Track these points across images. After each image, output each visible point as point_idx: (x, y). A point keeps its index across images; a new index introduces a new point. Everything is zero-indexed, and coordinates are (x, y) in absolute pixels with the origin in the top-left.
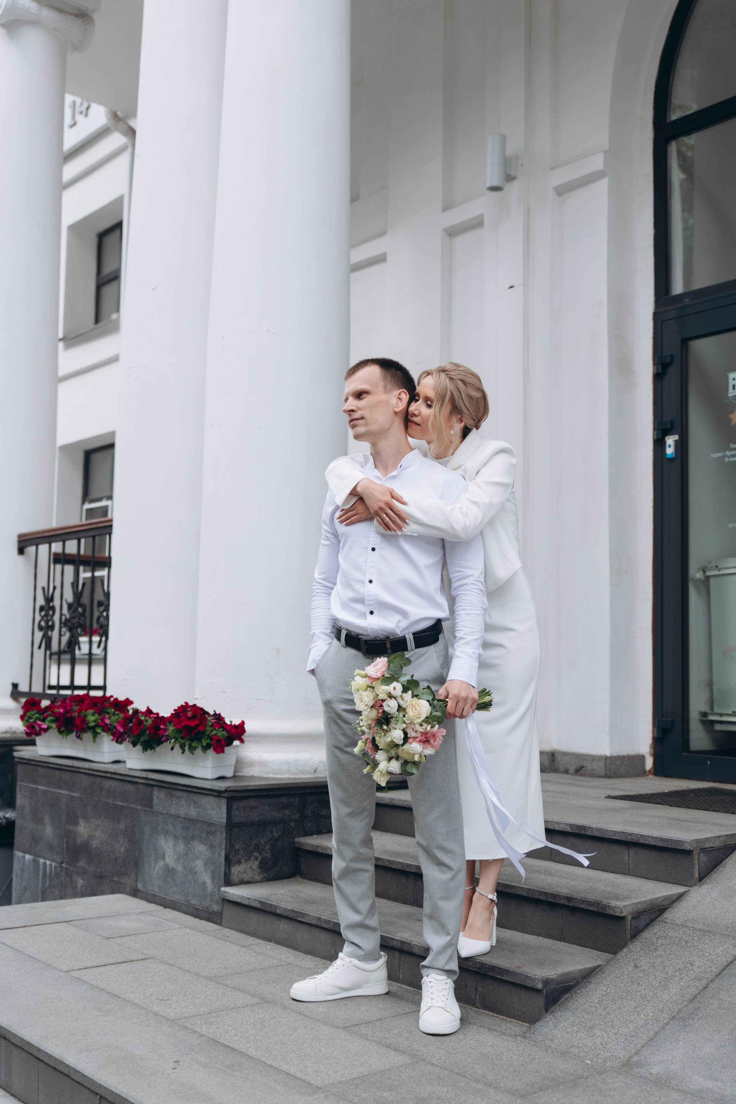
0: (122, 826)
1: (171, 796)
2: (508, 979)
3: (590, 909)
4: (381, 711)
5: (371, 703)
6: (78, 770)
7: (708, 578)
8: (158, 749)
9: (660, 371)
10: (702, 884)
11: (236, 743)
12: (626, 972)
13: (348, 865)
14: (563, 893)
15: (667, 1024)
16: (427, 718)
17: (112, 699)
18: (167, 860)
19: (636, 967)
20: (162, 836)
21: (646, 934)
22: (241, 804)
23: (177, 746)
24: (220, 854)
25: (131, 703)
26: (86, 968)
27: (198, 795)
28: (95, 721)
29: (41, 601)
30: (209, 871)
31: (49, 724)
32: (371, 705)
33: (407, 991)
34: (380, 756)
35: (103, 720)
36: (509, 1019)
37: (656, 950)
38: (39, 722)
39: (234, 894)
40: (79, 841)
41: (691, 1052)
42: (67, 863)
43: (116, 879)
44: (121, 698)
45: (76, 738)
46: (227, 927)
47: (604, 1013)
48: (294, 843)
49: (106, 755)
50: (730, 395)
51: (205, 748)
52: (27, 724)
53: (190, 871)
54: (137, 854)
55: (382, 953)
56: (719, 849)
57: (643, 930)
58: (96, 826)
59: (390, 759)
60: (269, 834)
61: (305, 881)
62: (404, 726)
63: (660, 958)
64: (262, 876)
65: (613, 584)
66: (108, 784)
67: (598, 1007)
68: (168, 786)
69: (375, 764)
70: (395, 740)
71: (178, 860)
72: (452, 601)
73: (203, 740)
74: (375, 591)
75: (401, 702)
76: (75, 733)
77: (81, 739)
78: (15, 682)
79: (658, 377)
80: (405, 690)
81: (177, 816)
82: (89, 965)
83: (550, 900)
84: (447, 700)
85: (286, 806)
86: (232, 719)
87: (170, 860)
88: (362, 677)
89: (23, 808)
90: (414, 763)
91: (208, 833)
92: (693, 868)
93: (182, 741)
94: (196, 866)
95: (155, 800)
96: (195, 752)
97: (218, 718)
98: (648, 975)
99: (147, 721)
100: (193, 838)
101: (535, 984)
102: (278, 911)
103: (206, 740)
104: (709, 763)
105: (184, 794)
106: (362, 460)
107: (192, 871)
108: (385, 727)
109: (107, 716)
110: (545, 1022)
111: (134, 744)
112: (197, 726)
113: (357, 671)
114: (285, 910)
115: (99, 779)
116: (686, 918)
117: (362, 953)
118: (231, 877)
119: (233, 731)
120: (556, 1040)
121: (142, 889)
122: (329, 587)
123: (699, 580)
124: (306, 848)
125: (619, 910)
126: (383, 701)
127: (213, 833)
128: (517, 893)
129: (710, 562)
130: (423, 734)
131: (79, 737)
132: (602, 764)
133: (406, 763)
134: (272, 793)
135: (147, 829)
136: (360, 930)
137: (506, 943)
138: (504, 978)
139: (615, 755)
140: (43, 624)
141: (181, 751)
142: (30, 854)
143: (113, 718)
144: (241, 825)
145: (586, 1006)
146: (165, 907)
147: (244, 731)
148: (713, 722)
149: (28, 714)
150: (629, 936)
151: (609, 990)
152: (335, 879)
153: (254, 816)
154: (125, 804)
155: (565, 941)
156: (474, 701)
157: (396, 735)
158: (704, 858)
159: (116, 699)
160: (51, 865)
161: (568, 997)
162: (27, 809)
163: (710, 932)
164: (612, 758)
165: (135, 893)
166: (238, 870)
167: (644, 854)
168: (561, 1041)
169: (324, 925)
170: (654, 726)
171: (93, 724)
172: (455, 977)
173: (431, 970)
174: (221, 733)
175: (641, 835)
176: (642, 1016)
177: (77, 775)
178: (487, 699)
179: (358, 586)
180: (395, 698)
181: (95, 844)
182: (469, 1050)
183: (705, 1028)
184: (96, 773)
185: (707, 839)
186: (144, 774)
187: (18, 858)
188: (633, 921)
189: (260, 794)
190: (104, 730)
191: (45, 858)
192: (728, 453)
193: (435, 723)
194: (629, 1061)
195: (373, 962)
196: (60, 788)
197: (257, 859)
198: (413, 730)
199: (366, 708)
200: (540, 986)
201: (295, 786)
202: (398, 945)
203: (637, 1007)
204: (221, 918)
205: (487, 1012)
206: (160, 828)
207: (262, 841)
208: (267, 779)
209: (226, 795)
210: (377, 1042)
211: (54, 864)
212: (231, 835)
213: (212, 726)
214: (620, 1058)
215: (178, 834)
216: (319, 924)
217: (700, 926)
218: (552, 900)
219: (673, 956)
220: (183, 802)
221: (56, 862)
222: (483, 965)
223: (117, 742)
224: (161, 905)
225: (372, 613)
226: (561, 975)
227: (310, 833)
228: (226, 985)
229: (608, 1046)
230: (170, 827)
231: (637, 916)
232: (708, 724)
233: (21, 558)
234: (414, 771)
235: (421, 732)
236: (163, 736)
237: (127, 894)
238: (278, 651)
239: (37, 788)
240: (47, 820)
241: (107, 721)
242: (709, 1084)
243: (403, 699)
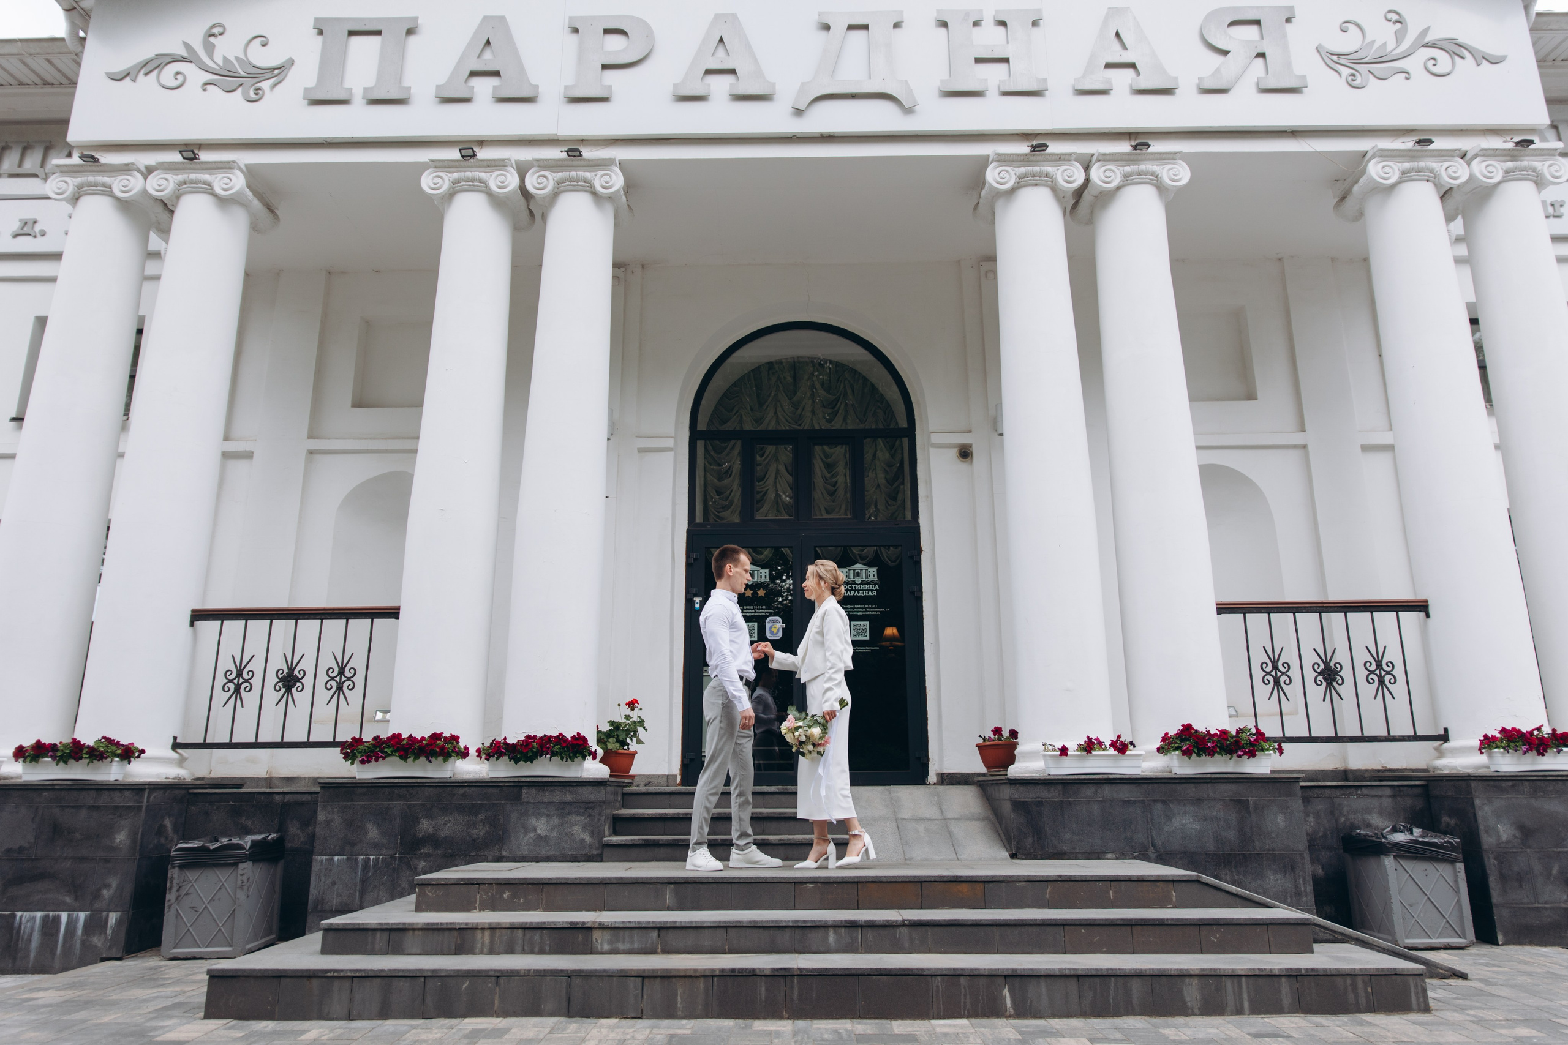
0: (481, 818)
1: (545, 790)
8: (533, 761)
18: (539, 831)
20: (532, 818)
23: (555, 758)
27: (574, 787)
29: (227, 667)
30: (591, 830)
40: (420, 835)
41: (923, 852)
42: (400, 854)
43: (473, 854)
45: (424, 762)
54: (501, 833)
58: (446, 821)
68: (541, 784)
71: (552, 830)
76: (423, 758)
81: (550, 803)
87: (542, 831)
89: (328, 822)
94: (572, 831)
95: (524, 795)
100: (569, 814)
105: (559, 788)
107: (568, 835)
121: (507, 855)
127: (592, 808)
131: (428, 761)
135: (514, 816)
140: (230, 686)
142: (341, 855)
154: (485, 803)
160: (377, 859)
162: (334, 823)
165: (497, 860)
181: (444, 834)
186: (514, 779)
187: (320, 861)
191: (363, 855)
194: (906, 858)
196: (390, 800)
203: (884, 844)
204: (601, 857)
206: (530, 812)
214: (901, 858)
215: (552, 814)
220: (558, 793)
221: (383, 856)
230: (542, 810)
233: (190, 629)
239: (353, 804)
240: (370, 826)
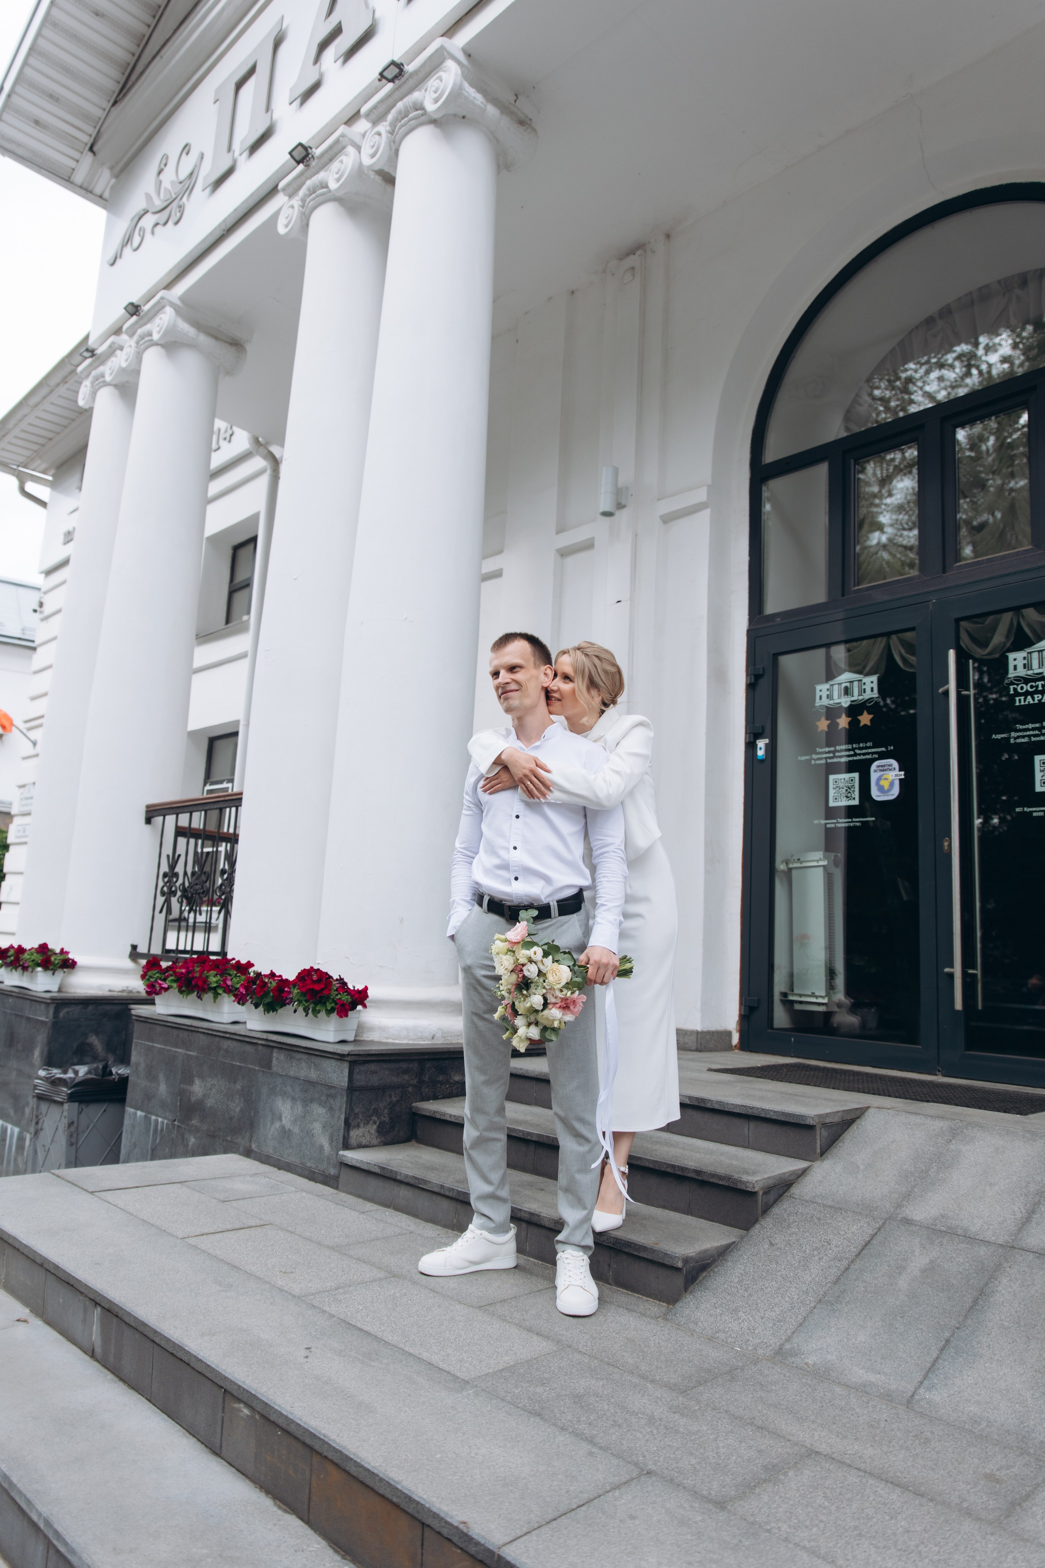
0: (238, 1086)
1: (291, 1058)
2: (645, 1256)
3: (720, 1183)
4: (521, 975)
5: (511, 968)
6: (196, 1029)
7: (790, 870)
8: (280, 1011)
9: (753, 681)
10: (824, 1159)
11: (359, 1007)
12: (762, 1250)
13: (481, 1134)
14: (692, 1166)
15: (815, 1308)
16: (567, 983)
17: (234, 962)
18: (284, 1122)
19: (771, 1244)
20: (280, 1098)
21: (776, 1210)
22: (363, 1068)
23: (301, 1009)
24: (339, 1117)
25: (253, 965)
26: (203, 1235)
27: (319, 1058)
28: (217, 982)
29: (165, 868)
30: (327, 1134)
31: (169, 984)
32: (511, 969)
33: (535, 1264)
34: (519, 1021)
35: (225, 981)
36: (645, 1298)
37: (789, 1226)
38: (160, 982)
39: (352, 1159)
40: (193, 1099)
41: (845, 1340)
42: (179, 1121)
43: (229, 1138)
44: (243, 962)
45: (196, 998)
46: (343, 1191)
47: (746, 1294)
48: (411, 1108)
49: (226, 1016)
50: (817, 705)
51: (329, 1012)
52: (148, 982)
53: (308, 1134)
54: (252, 1114)
55: (512, 1225)
56: (838, 1124)
57: (772, 1206)
58: (212, 1085)
59: (529, 1025)
60: (388, 1099)
61: (421, 1145)
62: (544, 991)
63: (794, 1235)
64: (379, 1140)
65: (707, 872)
66: (226, 1044)
67: (739, 1287)
68: (288, 1048)
69: (515, 1031)
70: (534, 1006)
71: (295, 1122)
72: (593, 869)
73: (328, 1004)
74: (520, 857)
75: (542, 967)
76: (196, 993)
77: (201, 999)
78: (135, 943)
79: (751, 687)
80: (546, 954)
81: (297, 1078)
82: (206, 1231)
83: (678, 1173)
84: (588, 966)
85: (406, 1072)
86: (355, 984)
87: (287, 1121)
88: (502, 941)
89: (137, 1065)
90: (554, 1029)
91: (328, 1096)
92: (815, 1143)
93: (306, 1005)
94: (313, 1129)
95: (274, 1062)
96: (318, 1015)
97: (342, 982)
98: (786, 1253)
99: (271, 983)
100: (312, 1100)
101: (675, 1262)
102: (398, 1177)
103: (331, 1003)
104: (793, 1039)
105: (305, 1057)
106: (504, 733)
107: (309, 1134)
108: (525, 992)
109: (229, 977)
110: (686, 1303)
111: (257, 1006)
112: (322, 990)
113: (497, 936)
114: (407, 1176)
115: (217, 1039)
116: (814, 1194)
117: (493, 1225)
118: (349, 1141)
119: (357, 996)
120: (700, 1323)
121: (256, 1150)
122: (471, 853)
123: (783, 871)
124: (424, 1114)
125: (751, 1185)
126: (523, 965)
127: (333, 1097)
128: (643, 1165)
129: (792, 856)
130: (562, 999)
131: (199, 997)
132: (693, 1038)
133: (545, 1029)
134: (392, 1058)
135: (265, 1090)
136: (491, 1201)
137: (635, 1216)
138: (641, 1255)
139: (705, 1030)
140: (165, 889)
141: (305, 1014)
142: (142, 1110)
143: (234, 979)
144: (363, 1089)
145: (726, 1286)
146: (279, 1169)
147: (367, 996)
148: (793, 1002)
149: (149, 973)
150: (760, 1212)
151: (747, 1270)
152: (466, 1148)
153: (375, 1080)
154: (243, 1065)
155: (692, 1215)
156: (615, 967)
157: (536, 1000)
158: (825, 1133)
159: (238, 962)
160: (163, 1123)
161: (706, 1276)
162: (142, 1066)
163: (841, 1209)
164: (702, 1032)
165: (248, 1153)
166: (357, 1133)
167: (765, 1128)
168: (706, 1324)
169: (447, 1193)
170: (741, 1004)
171: (215, 985)
172: (590, 1253)
173: (566, 1246)
174: (346, 998)
175: (762, 1109)
176: (787, 1299)
177: (194, 1033)
178: (628, 966)
179: (502, 853)
180: (535, 963)
181: (210, 1102)
182: (614, 1334)
183: (856, 1314)
184: (215, 1033)
185: (827, 1114)
186: (265, 1036)
187: (130, 1114)
188: (764, 1196)
189: (382, 1058)
190: (225, 991)
191: (157, 1115)
192: (814, 756)
193: (575, 989)
194: (781, 1349)
195: (503, 1234)
196: (176, 1046)
197: (375, 1123)
198: (553, 995)
199: (506, 972)
200: (680, 1264)
201: (415, 1051)
202: (527, 1216)
203: (779, 1289)
204: (338, 1181)
205: (621, 1289)
206: (278, 1089)
207: (381, 1105)
208: (386, 1044)
209: (349, 1059)
210: (517, 1325)
211: (166, 1121)
212: (351, 1099)
213: (337, 990)
214: (771, 1346)
215: (297, 1096)
216: (442, 1192)
217: (830, 1203)
218: (680, 1173)
219: (807, 1234)
220: (304, 1064)
221: (168, 1120)
222: (617, 1240)
223: (239, 1003)
224: (275, 1166)
225: (516, 879)
226: (700, 1253)
227: (428, 1099)
228: (350, 1256)
229: (757, 1332)
230: (289, 1089)
231: (767, 1191)
232: (788, 1004)
233: (148, 827)
234: (554, 1038)
235: (561, 998)
236: (287, 999)
237: (240, 1154)
238: (402, 921)
239: (153, 1046)
240: (161, 1077)
241: (229, 983)
242: (872, 1377)
243: (543, 964)
